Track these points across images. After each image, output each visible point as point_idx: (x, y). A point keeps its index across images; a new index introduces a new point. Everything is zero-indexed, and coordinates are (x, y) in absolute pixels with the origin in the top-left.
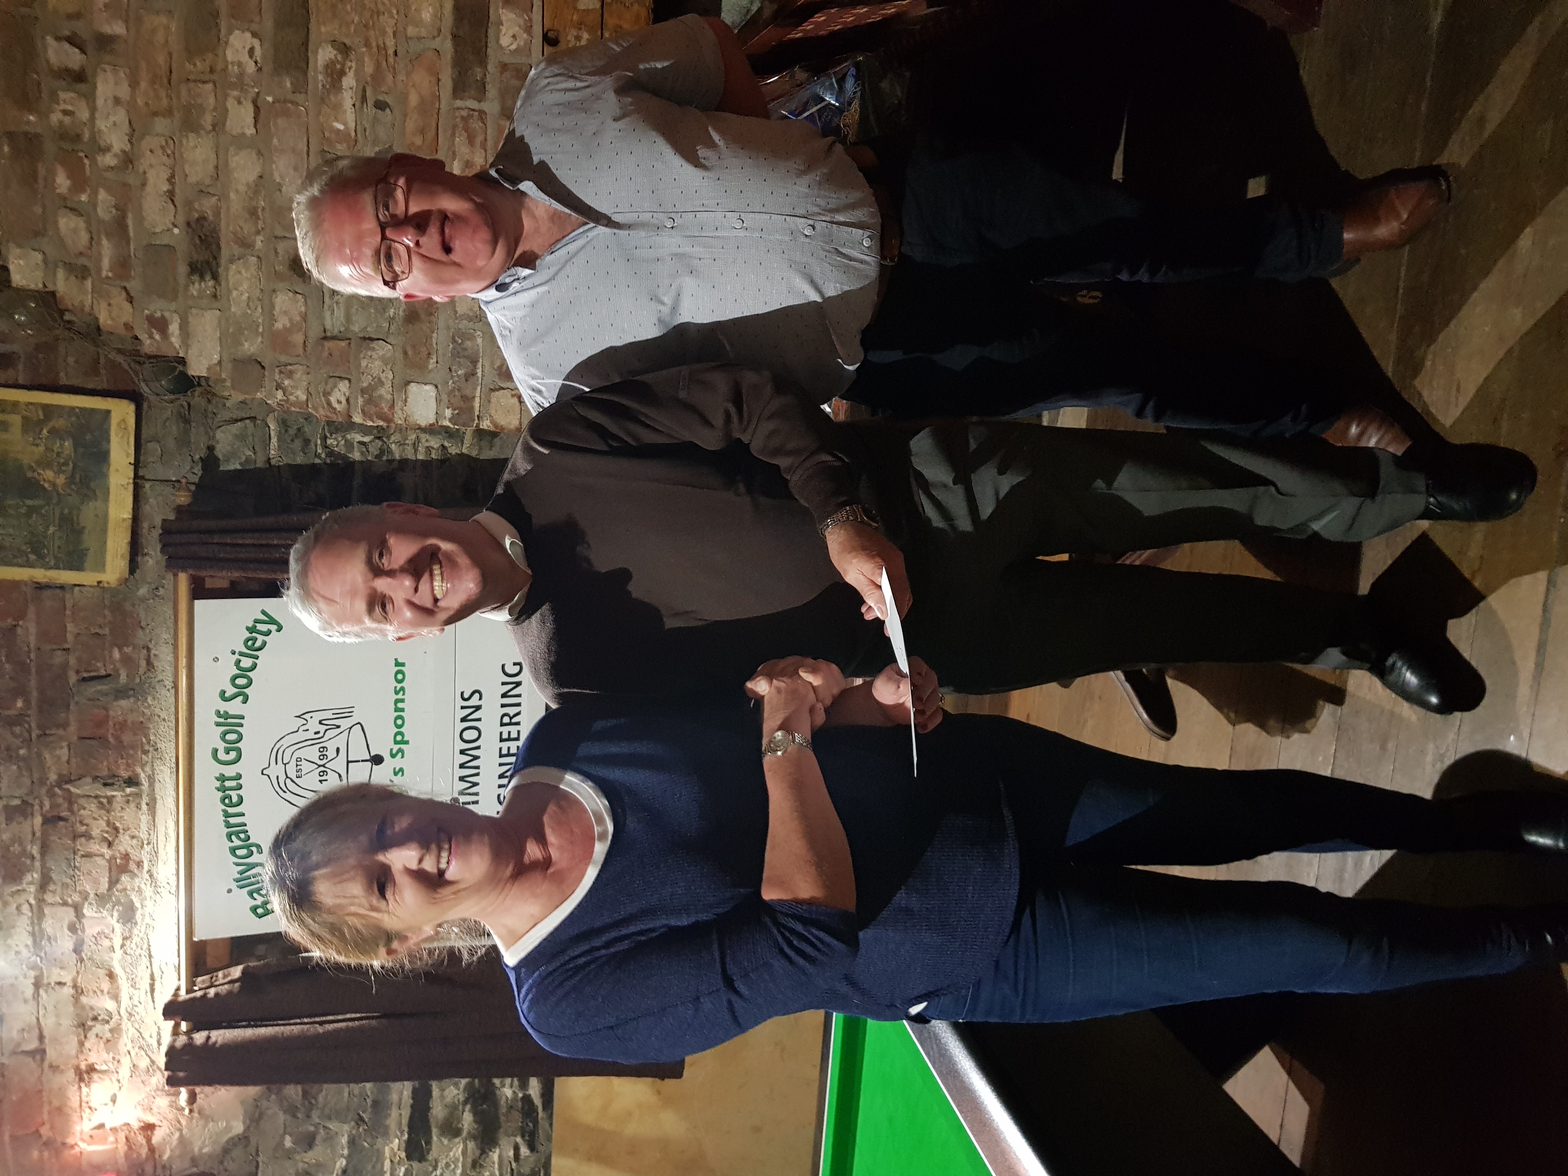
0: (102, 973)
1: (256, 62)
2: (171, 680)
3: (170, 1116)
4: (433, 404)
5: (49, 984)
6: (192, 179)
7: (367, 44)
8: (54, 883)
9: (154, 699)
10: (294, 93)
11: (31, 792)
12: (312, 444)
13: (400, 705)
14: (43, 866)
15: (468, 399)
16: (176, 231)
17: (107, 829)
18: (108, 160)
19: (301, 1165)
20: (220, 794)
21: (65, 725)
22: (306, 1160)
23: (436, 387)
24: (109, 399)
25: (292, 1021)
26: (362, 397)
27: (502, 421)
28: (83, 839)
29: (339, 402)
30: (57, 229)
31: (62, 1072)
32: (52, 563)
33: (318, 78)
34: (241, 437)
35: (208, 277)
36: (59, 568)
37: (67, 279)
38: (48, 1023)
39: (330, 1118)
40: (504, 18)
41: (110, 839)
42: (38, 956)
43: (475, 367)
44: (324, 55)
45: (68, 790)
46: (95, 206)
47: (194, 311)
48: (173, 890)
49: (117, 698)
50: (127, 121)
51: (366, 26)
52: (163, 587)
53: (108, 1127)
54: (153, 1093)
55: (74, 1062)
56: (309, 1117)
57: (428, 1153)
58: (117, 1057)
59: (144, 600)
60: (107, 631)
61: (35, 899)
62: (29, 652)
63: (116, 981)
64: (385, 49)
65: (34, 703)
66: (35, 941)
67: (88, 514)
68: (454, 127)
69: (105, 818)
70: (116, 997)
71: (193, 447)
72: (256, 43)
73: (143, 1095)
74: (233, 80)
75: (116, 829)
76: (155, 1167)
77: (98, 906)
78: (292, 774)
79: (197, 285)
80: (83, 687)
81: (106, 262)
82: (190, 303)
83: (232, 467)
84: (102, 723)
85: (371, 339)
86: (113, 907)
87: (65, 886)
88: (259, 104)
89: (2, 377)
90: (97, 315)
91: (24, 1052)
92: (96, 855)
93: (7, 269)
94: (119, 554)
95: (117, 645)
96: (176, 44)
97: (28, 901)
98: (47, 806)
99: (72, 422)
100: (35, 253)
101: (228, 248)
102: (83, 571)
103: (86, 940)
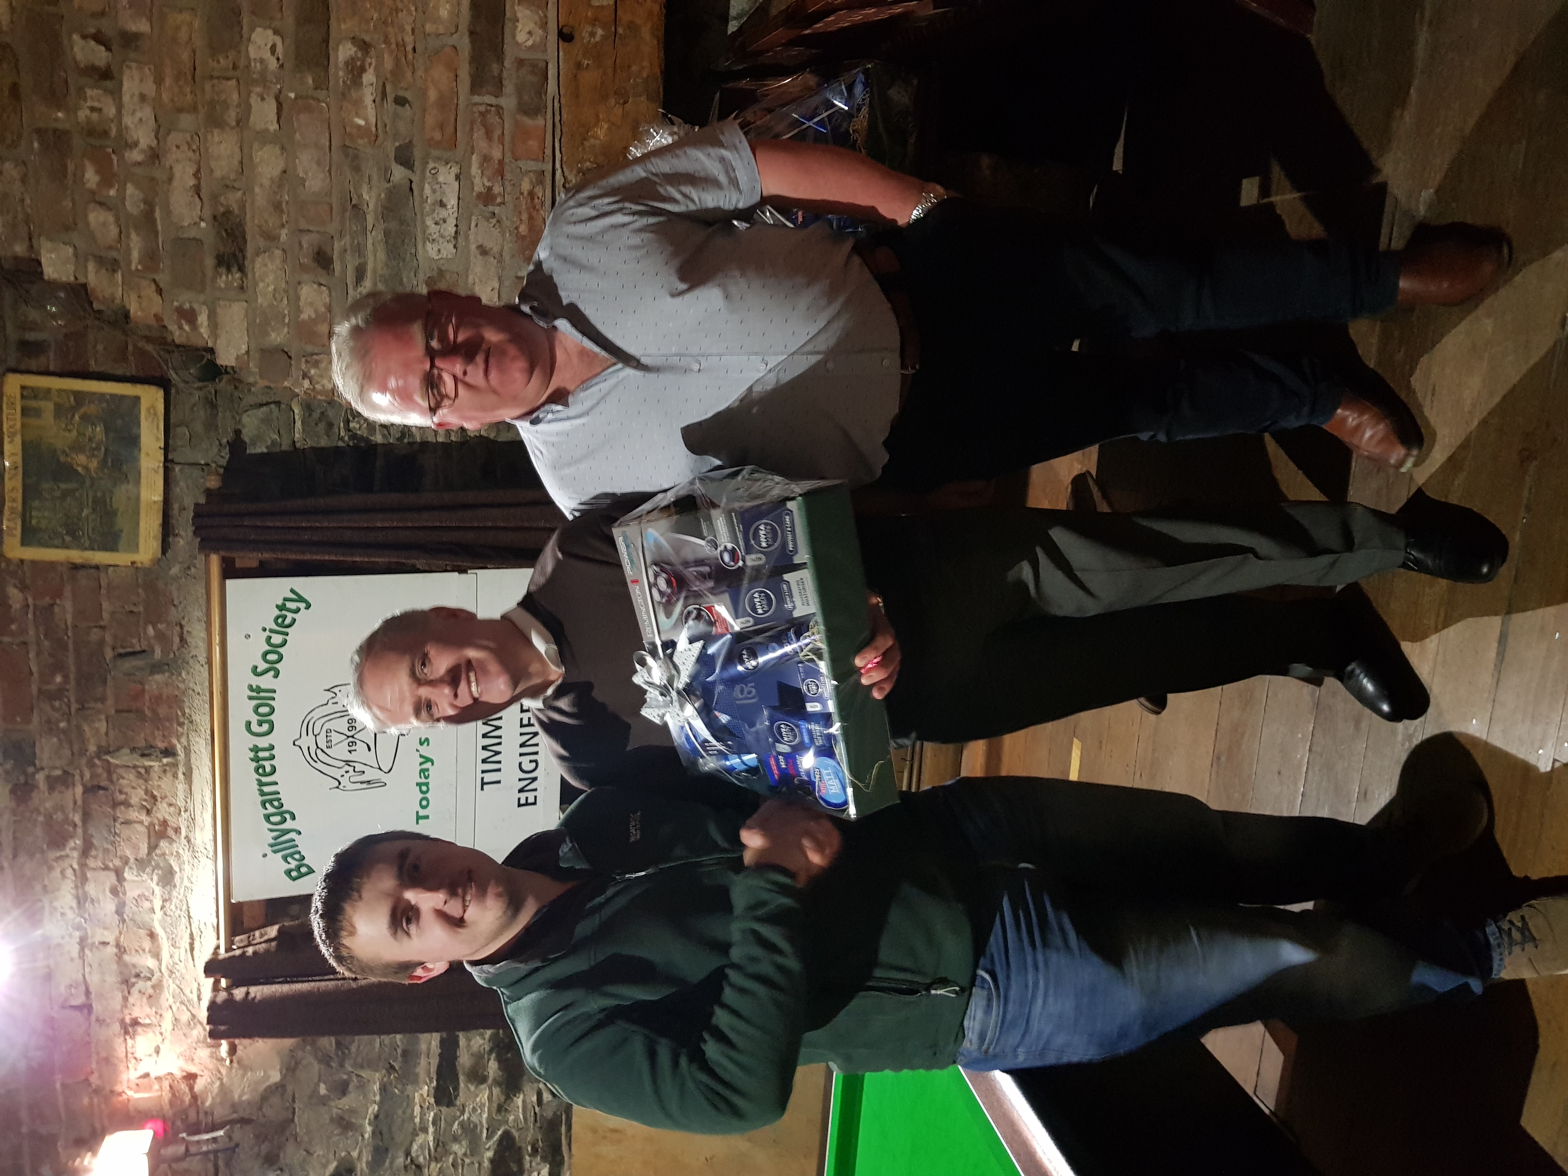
0: (143, 932)
1: (278, 59)
2: (205, 655)
3: (211, 1066)
5: (94, 943)
6: (218, 174)
7: (387, 41)
8: (96, 849)
9: (188, 674)
10: (316, 88)
11: (71, 763)
12: (336, 428)
14: (85, 832)
16: (203, 224)
17: (145, 797)
18: (135, 156)
19: (335, 1110)
20: (254, 764)
21: (103, 699)
22: (341, 1106)
24: (138, 386)
25: (326, 977)
28: (122, 807)
30: (88, 224)
31: (108, 1025)
32: (87, 544)
33: (339, 74)
34: (266, 421)
35: (235, 269)
36: (93, 549)
37: (97, 272)
38: (94, 979)
39: (362, 1067)
40: (519, 15)
41: (149, 807)
42: (82, 917)
44: (345, 52)
45: (108, 761)
46: (124, 198)
47: (222, 303)
48: (211, 855)
49: (152, 673)
50: (153, 118)
51: (385, 23)
52: (195, 567)
53: (153, 1076)
54: (194, 1045)
55: (120, 1016)
56: (342, 1066)
57: (456, 1099)
58: (159, 1012)
59: (176, 579)
60: (141, 609)
61: (78, 863)
62: (67, 629)
63: (157, 940)
64: (404, 46)
65: (72, 676)
66: (79, 903)
67: (120, 495)
68: (473, 122)
69: (143, 787)
70: (157, 956)
71: (220, 430)
72: (278, 40)
73: (185, 1047)
74: (256, 76)
75: (154, 798)
76: (198, 1113)
77: (139, 870)
78: (322, 744)
79: (224, 277)
80: (119, 663)
81: (135, 255)
82: (218, 295)
83: (258, 451)
84: (138, 696)
86: (153, 871)
88: (281, 100)
89: (33, 364)
90: (128, 307)
91: (72, 1007)
92: (135, 822)
93: (39, 263)
94: (152, 535)
95: (151, 622)
96: (199, 42)
97: (71, 866)
98: (87, 775)
99: (103, 408)
100: (67, 247)
101: (253, 242)
102: (117, 551)
103: (127, 902)
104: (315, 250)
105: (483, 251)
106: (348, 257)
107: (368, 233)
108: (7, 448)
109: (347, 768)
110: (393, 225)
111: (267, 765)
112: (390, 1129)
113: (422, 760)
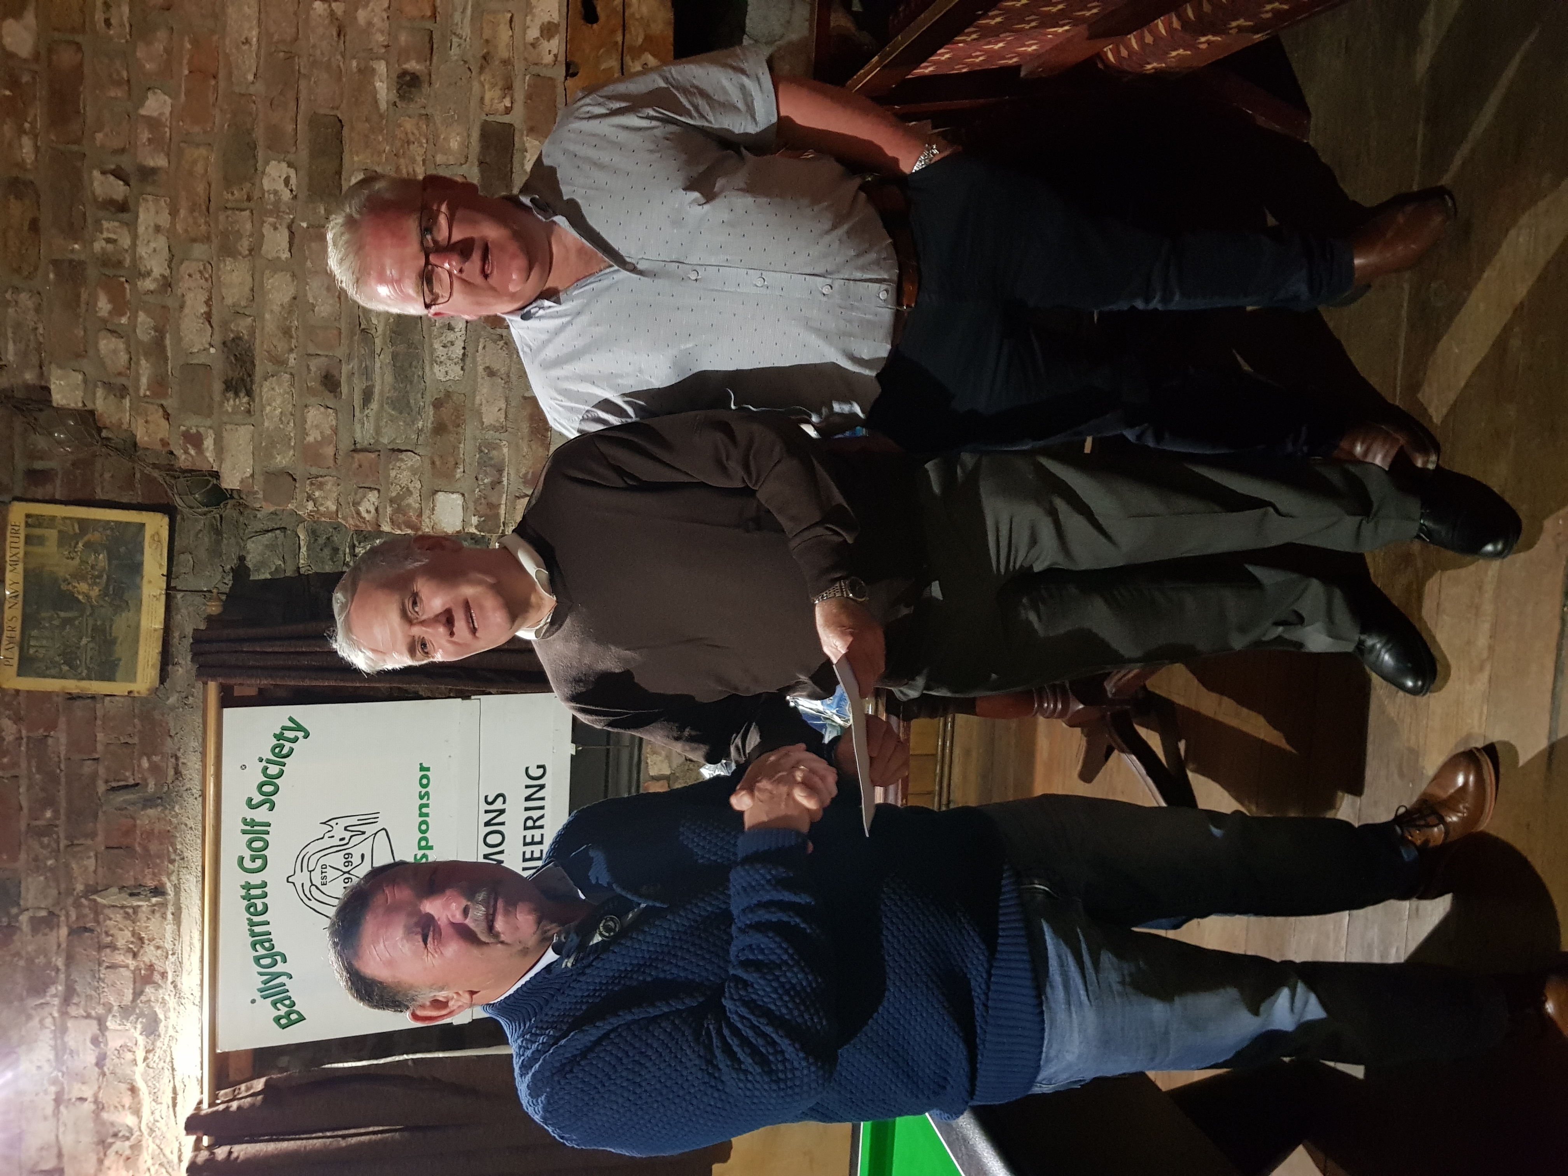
0: (124, 1087)
1: (291, 191)
2: (199, 788)
4: (459, 512)
5: (70, 1099)
6: (229, 301)
8: (78, 995)
9: (181, 807)
11: (57, 903)
12: (340, 552)
13: (424, 810)
14: (68, 977)
15: (494, 507)
16: (212, 350)
17: (132, 939)
18: (148, 284)
20: (246, 902)
21: (93, 835)
23: (463, 495)
24: (144, 513)
25: (314, 1135)
26: (391, 506)
28: (108, 950)
29: (368, 512)
30: (98, 351)
32: (84, 674)
34: (272, 547)
36: (90, 679)
37: (106, 399)
38: (67, 1140)
41: (135, 950)
42: (59, 1070)
43: (501, 476)
45: (95, 900)
46: (135, 327)
47: (228, 427)
48: (198, 1000)
49: (144, 807)
50: (167, 248)
51: (397, 154)
52: (193, 696)
59: (173, 708)
60: (136, 740)
61: (59, 1011)
62: (60, 762)
63: (138, 1095)
65: (62, 811)
66: (57, 1055)
67: (120, 625)
69: (131, 929)
70: (137, 1112)
71: (224, 557)
72: (292, 173)
74: (270, 207)
75: (141, 939)
77: (122, 1018)
78: (317, 881)
79: (231, 402)
80: (111, 797)
81: (144, 381)
82: (225, 419)
83: (262, 577)
84: (129, 831)
85: (400, 451)
86: (137, 1019)
87: (89, 997)
88: (294, 230)
89: (40, 493)
90: (134, 432)
92: (121, 966)
93: (48, 390)
94: (150, 663)
95: (145, 754)
96: (215, 175)
97: (51, 1014)
98: (73, 917)
99: (107, 536)
100: (77, 374)
101: (261, 367)
102: (115, 681)
103: (108, 1053)
104: (323, 374)
105: (491, 372)
106: (356, 380)
107: (376, 356)
108: (9, 576)
110: (402, 348)
111: (259, 903)
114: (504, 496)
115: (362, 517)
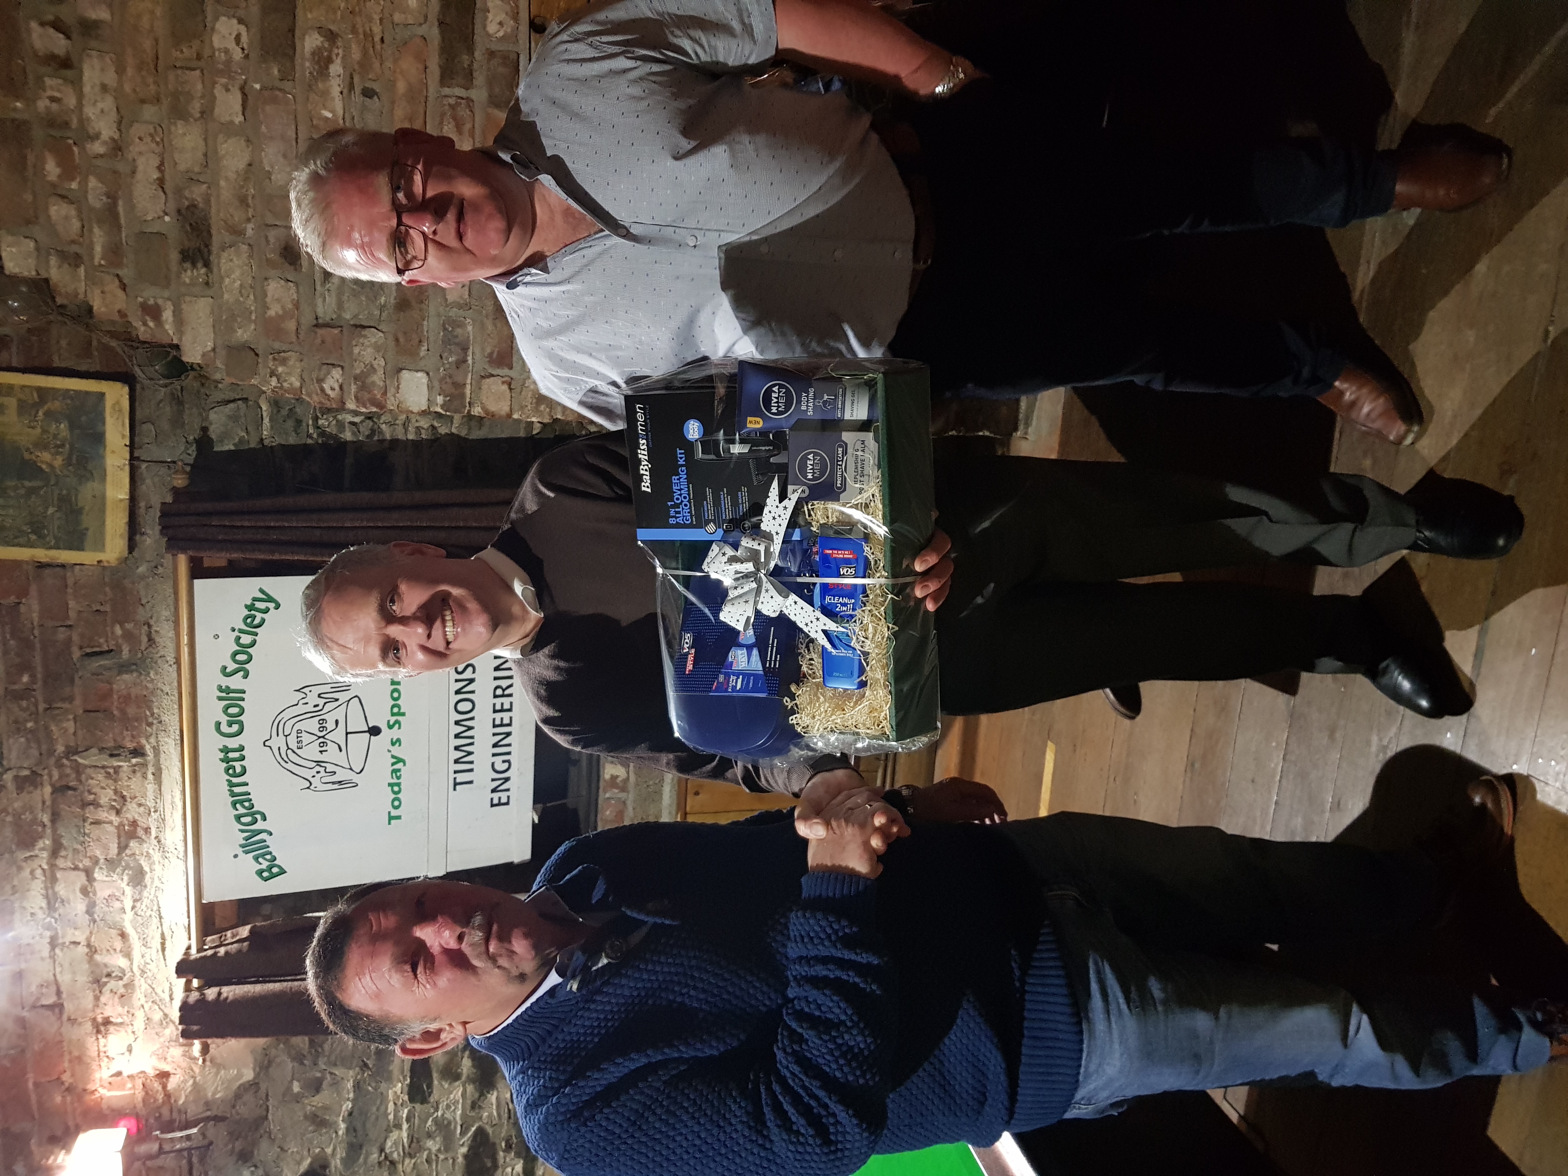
0: (114, 932)
1: (243, 49)
2: (173, 656)
3: (184, 1065)
4: (425, 389)
5: (64, 943)
6: (182, 167)
7: (354, 31)
8: (65, 849)
9: (157, 673)
10: (281, 80)
11: (39, 763)
12: (303, 424)
14: (54, 830)
15: (459, 386)
16: (167, 219)
17: (114, 797)
18: (97, 148)
19: (309, 1108)
20: (225, 765)
21: (70, 699)
22: (314, 1104)
23: (428, 374)
24: (103, 382)
25: (299, 977)
26: (355, 383)
27: (493, 407)
28: (91, 807)
29: (332, 389)
30: (49, 217)
31: (80, 1024)
32: (52, 544)
33: (305, 65)
34: (234, 418)
35: (200, 265)
36: (58, 548)
37: (60, 267)
38: (65, 979)
39: (335, 1065)
40: (490, 5)
41: (118, 807)
42: (52, 917)
43: (466, 355)
44: (311, 42)
45: (76, 760)
46: (86, 192)
47: (188, 299)
48: (181, 855)
49: (120, 673)
50: (115, 109)
51: (352, 12)
52: (162, 566)
53: (125, 1074)
54: (167, 1044)
55: (91, 1015)
56: (315, 1063)
57: (430, 1096)
58: (132, 1011)
59: (143, 577)
60: (107, 608)
61: (48, 863)
62: (33, 628)
63: (128, 940)
64: (372, 36)
65: (39, 676)
66: (49, 903)
67: (86, 493)
68: (443, 115)
69: (113, 788)
70: (128, 955)
71: (187, 427)
72: (243, 29)
73: (158, 1046)
74: (221, 66)
75: (123, 797)
76: (171, 1111)
77: (108, 870)
78: (293, 745)
79: (189, 273)
80: (87, 663)
81: (98, 249)
82: (183, 290)
83: (226, 448)
84: (107, 695)
85: (364, 327)
86: (124, 871)
88: (246, 91)
90: (91, 303)
91: (43, 1006)
92: (104, 823)
94: (118, 532)
95: (118, 622)
96: (161, 30)
97: (41, 867)
98: (56, 775)
99: (67, 404)
100: (27, 240)
101: (219, 236)
102: (83, 550)
103: (98, 902)
104: (283, 245)
109: (318, 768)
111: (238, 765)
112: (364, 1125)
113: (395, 760)
114: (470, 375)
115: (326, 395)
